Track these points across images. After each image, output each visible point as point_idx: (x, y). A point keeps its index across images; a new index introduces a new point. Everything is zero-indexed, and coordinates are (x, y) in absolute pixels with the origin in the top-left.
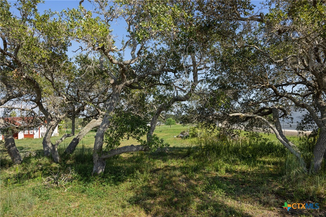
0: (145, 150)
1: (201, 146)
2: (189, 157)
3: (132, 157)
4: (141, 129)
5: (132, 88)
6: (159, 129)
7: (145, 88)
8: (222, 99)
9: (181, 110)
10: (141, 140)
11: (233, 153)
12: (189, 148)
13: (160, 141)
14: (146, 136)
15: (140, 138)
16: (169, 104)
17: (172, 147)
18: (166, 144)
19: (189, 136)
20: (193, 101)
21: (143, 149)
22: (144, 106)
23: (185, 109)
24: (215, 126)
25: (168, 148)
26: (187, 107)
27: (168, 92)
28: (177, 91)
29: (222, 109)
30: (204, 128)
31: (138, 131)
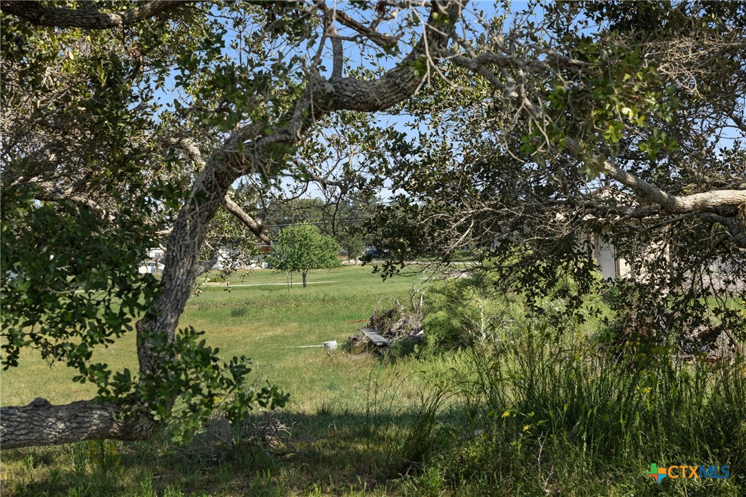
0: (126, 435)
1: (495, 404)
2: (420, 473)
3: (43, 486)
4: (99, 295)
5: (36, 22)
6: (225, 297)
7: (128, 23)
8: (627, 99)
9: (372, 171)
10: (100, 367)
11: (696, 442)
12: (421, 419)
13: (228, 375)
14: (130, 338)
15: (89, 356)
16: (286, 132)
17: (314, 412)
18: (264, 391)
19: (422, 342)
20: (449, 111)
21: (115, 428)
22: (118, 143)
23: (391, 165)
24: (591, 279)
25: (287, 418)
26: (405, 149)
27: (279, 48)
28: (337, 41)
29: (630, 163)
30: (518, 291)
31: (79, 312)
